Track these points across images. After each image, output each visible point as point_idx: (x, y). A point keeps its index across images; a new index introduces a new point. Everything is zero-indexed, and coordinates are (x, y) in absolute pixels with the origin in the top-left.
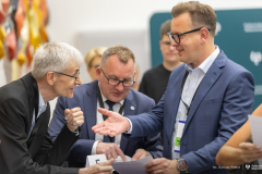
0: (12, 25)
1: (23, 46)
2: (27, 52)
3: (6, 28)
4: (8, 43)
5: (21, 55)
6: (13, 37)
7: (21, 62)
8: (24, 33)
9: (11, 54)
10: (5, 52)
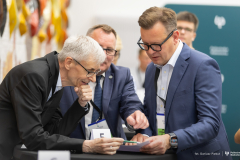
0: (36, 5)
1: (45, 25)
2: (48, 30)
3: (30, 7)
4: (31, 21)
5: (42, 33)
6: (36, 16)
7: (41, 39)
8: (46, 12)
9: (33, 31)
10: (27, 28)
